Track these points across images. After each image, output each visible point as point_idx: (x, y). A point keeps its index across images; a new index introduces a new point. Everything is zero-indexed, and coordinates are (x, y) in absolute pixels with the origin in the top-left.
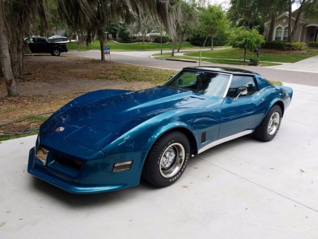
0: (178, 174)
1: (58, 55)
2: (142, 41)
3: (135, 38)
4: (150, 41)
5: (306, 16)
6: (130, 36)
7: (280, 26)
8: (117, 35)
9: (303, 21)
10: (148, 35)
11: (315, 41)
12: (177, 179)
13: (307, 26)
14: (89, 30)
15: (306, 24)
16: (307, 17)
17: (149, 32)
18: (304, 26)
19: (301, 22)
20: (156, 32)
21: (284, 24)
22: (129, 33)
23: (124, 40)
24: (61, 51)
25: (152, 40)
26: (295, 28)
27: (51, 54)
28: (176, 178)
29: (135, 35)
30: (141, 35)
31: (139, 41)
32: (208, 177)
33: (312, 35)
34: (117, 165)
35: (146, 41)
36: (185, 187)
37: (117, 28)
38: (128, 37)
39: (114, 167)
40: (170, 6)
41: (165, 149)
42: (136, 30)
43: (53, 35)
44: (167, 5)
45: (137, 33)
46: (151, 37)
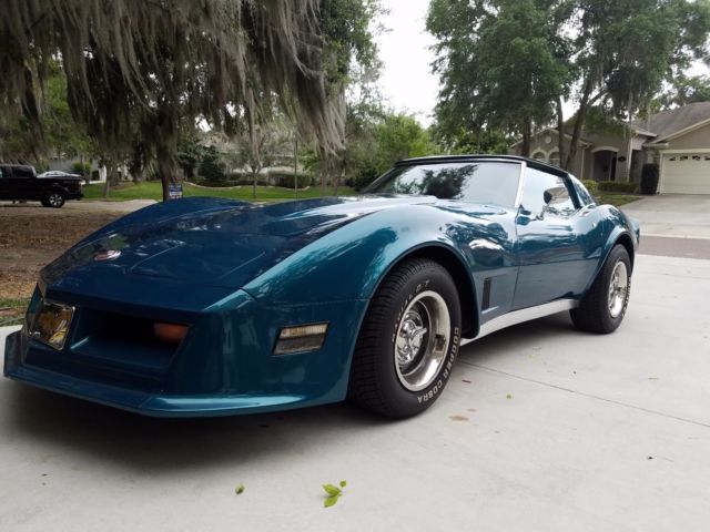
0: (434, 383)
1: (60, 206)
2: (252, 183)
3: (236, 176)
4: (269, 184)
5: (590, 130)
6: (225, 173)
7: (539, 150)
8: (195, 172)
9: (586, 141)
10: (265, 171)
11: (613, 178)
12: (436, 396)
13: (594, 151)
14: (137, 148)
15: (591, 147)
16: (593, 132)
17: (267, 164)
18: (588, 151)
19: (580, 143)
20: (282, 165)
21: (547, 148)
22: (223, 166)
23: (212, 180)
24: (67, 197)
25: (273, 182)
26: (573, 152)
27: (43, 203)
28: (431, 394)
29: (237, 171)
30: (250, 170)
31: (244, 183)
32: (509, 397)
33: (606, 169)
34: (287, 333)
35: (260, 183)
36: (460, 418)
37: (196, 157)
38: (221, 175)
39: (278, 338)
40: (328, 84)
41: (409, 302)
42: (239, 160)
43: (48, 169)
44: (322, 80)
45: (241, 165)
46: (272, 175)
